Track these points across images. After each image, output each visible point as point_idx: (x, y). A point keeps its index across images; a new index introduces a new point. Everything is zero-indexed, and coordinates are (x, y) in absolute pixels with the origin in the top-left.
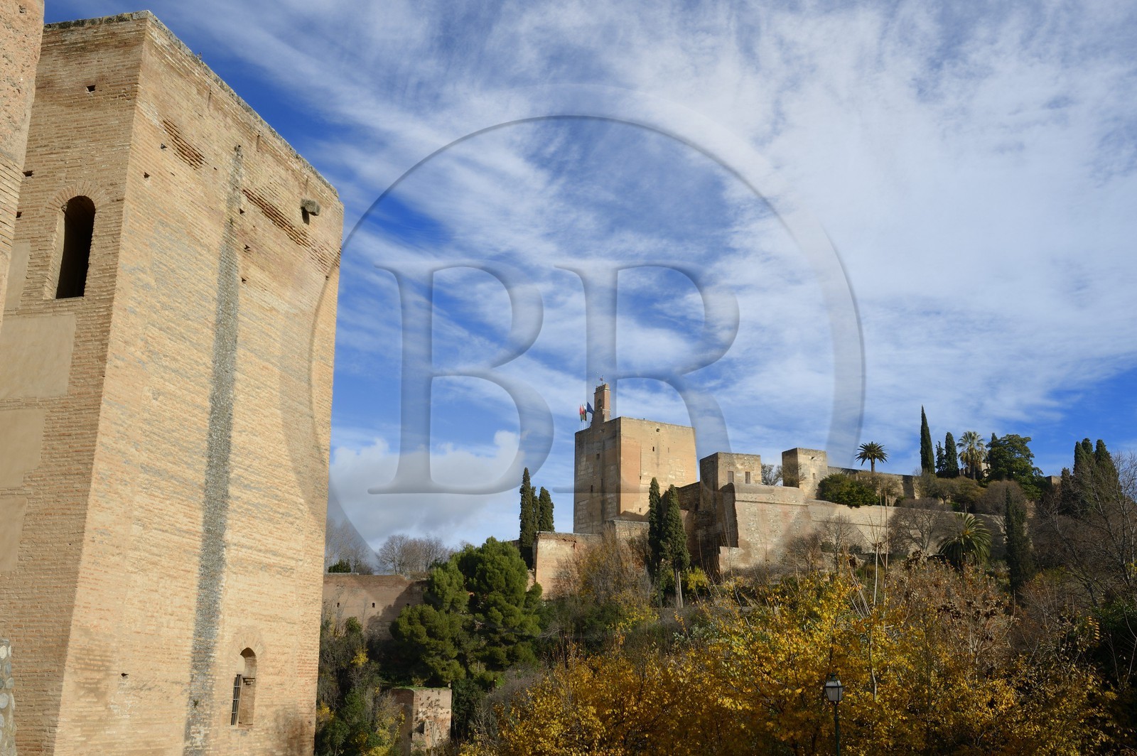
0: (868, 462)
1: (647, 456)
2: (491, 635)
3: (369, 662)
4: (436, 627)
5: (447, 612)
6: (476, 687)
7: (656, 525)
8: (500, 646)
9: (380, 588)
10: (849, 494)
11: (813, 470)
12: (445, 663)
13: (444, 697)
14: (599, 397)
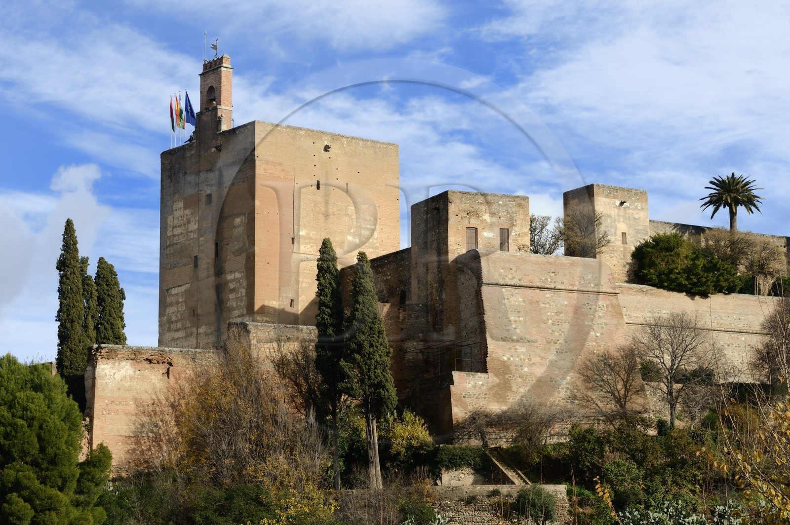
1: (307, 199)
7: (330, 331)
10: (689, 271)
11: (622, 227)
14: (210, 82)
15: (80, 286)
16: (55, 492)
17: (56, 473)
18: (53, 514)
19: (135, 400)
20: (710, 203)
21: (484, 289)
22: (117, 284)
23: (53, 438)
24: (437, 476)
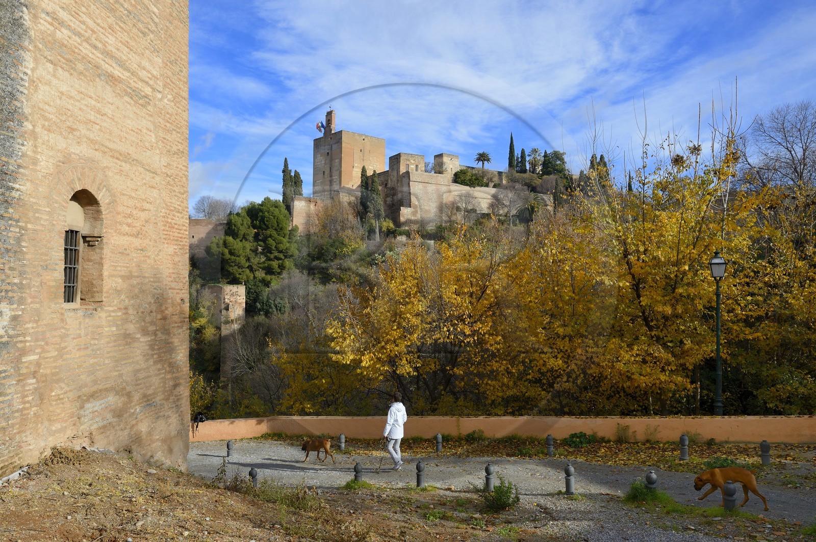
0: (481, 163)
1: (357, 155)
2: (269, 254)
3: (193, 270)
4: (234, 250)
5: (241, 241)
6: (260, 284)
7: (364, 194)
8: (274, 261)
9: (197, 227)
10: (470, 180)
11: (451, 166)
12: (240, 270)
13: (241, 290)
14: (329, 118)
15: (289, 178)
16: (282, 238)
17: (282, 233)
18: (282, 245)
19: (306, 213)
20: (477, 160)
21: (411, 183)
22: (300, 178)
23: (281, 222)
24: (395, 237)
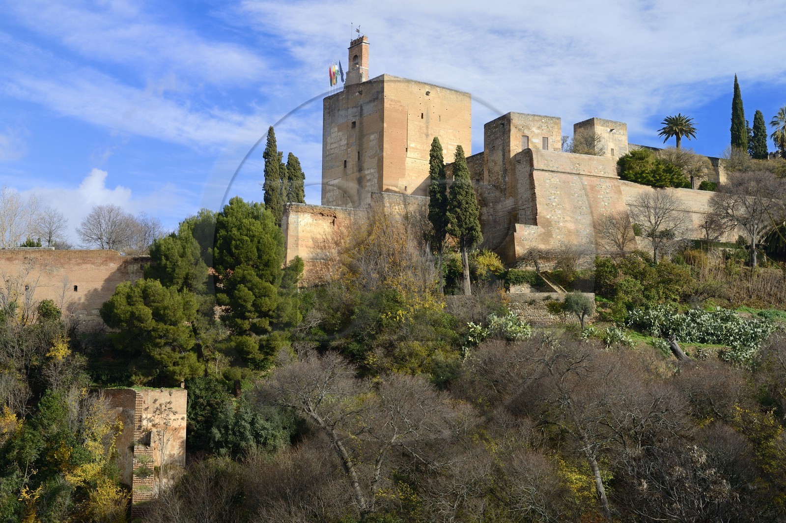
0: (673, 138)
1: (414, 125)
2: (239, 321)
3: (73, 355)
4: (165, 308)
5: (180, 291)
7: (438, 196)
8: (250, 336)
9: (84, 266)
10: (654, 172)
11: (611, 145)
12: (177, 355)
13: (179, 399)
14: (355, 52)
15: (278, 168)
16: (268, 284)
17: (268, 272)
18: (267, 299)
19: (313, 238)
20: (664, 132)
21: (535, 173)
22: (300, 169)
23: (267, 249)
24: (507, 289)
